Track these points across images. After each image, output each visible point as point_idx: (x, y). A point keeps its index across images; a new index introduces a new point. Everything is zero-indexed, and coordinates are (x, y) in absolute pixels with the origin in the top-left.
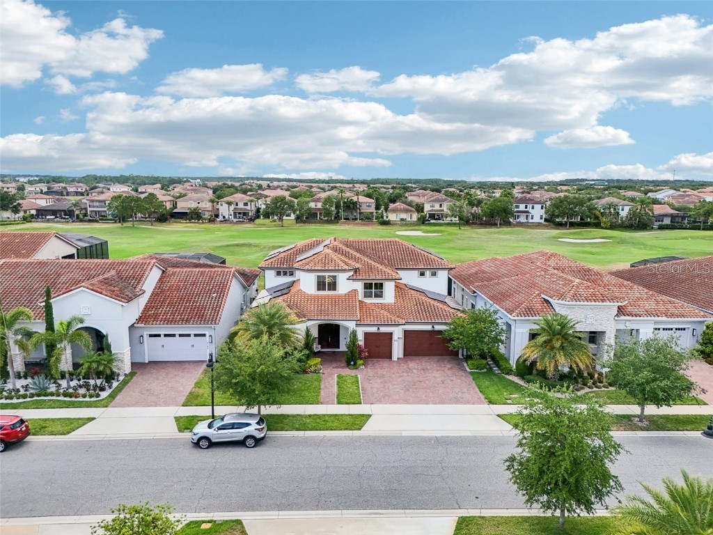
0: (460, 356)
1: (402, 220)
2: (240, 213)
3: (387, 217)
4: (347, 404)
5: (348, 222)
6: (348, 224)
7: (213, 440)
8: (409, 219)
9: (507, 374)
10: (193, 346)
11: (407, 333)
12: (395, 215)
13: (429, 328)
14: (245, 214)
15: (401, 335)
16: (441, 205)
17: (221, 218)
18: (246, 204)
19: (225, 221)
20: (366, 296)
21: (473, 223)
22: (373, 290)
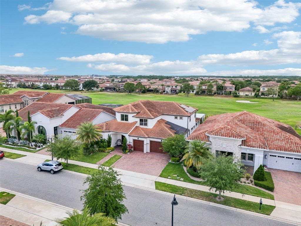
1: (246, 95)
2: (173, 91)
3: (239, 94)
5: (219, 95)
6: (218, 96)
7: (42, 169)
8: (250, 95)
11: (151, 142)
12: (243, 93)
13: (159, 140)
14: (175, 91)
15: (149, 142)
17: (166, 92)
20: (141, 124)
21: (285, 98)
22: (144, 122)
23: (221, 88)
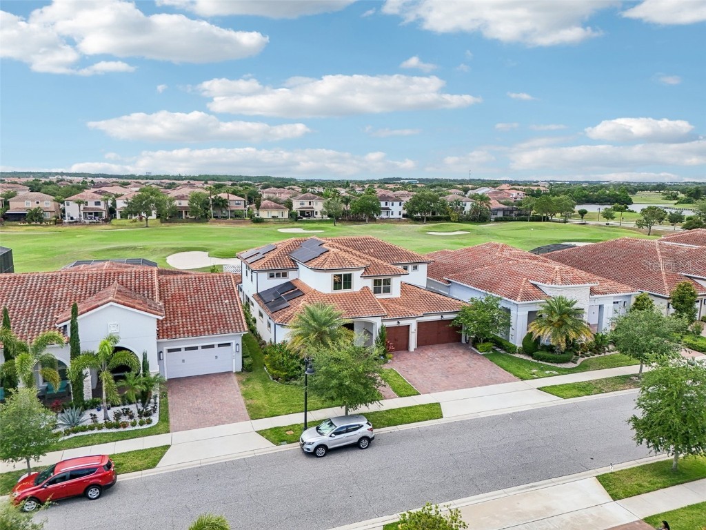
0: (463, 341)
1: (273, 217)
2: (90, 214)
3: (258, 215)
4: (408, 396)
5: (218, 220)
6: (220, 223)
7: (330, 447)
8: (280, 217)
9: (513, 353)
10: (216, 357)
11: (419, 324)
12: (266, 212)
13: (438, 318)
14: (96, 214)
15: (416, 327)
16: (310, 202)
17: (67, 220)
18: (98, 203)
19: (74, 222)
20: (376, 292)
22: (382, 286)
23: (221, 203)
